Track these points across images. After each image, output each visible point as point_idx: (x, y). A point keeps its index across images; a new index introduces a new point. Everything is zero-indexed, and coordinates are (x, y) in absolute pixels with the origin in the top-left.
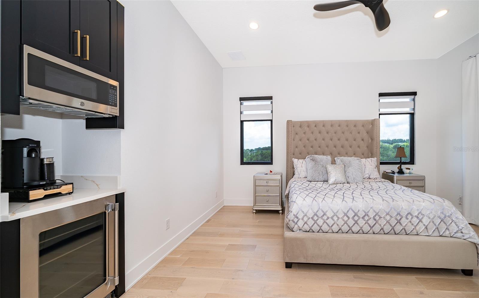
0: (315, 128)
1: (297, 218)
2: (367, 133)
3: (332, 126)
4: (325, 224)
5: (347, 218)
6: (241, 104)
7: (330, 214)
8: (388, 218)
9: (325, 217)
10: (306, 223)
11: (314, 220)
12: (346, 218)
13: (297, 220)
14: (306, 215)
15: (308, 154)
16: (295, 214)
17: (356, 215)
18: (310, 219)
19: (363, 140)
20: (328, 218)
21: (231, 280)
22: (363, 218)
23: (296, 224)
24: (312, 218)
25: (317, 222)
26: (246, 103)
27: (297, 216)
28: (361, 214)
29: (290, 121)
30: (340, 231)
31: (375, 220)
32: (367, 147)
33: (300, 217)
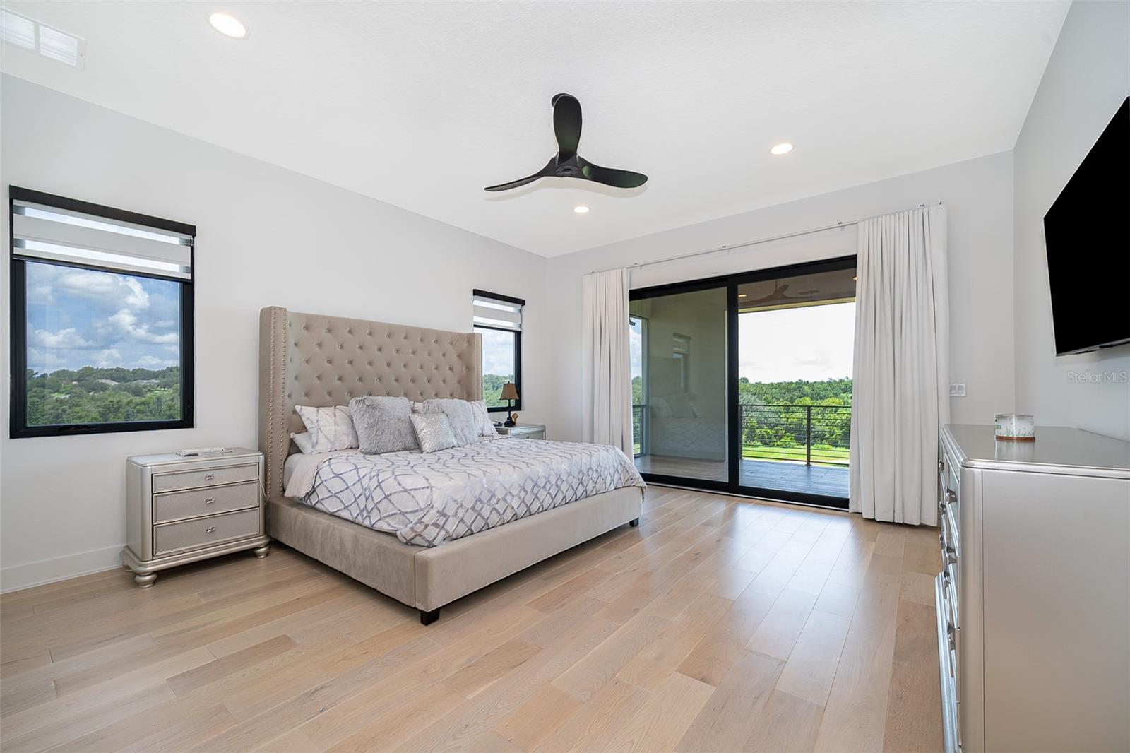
0: (350, 336)
1: (444, 515)
2: (459, 356)
3: (389, 336)
4: (494, 512)
5: (525, 494)
6: (13, 210)
7: (500, 495)
8: (570, 479)
9: (494, 501)
10: (462, 520)
11: (477, 511)
12: (522, 494)
13: (445, 519)
14: (462, 506)
15: (352, 394)
16: (441, 510)
17: (536, 485)
18: (470, 510)
19: (451, 369)
20: (499, 500)
21: (318, 716)
22: (544, 487)
23: (443, 528)
24: (473, 508)
25: (482, 512)
26: (32, 212)
27: (444, 512)
28: (542, 482)
29: (280, 309)
30: (516, 518)
31: (557, 486)
32: (460, 382)
33: (450, 512)
